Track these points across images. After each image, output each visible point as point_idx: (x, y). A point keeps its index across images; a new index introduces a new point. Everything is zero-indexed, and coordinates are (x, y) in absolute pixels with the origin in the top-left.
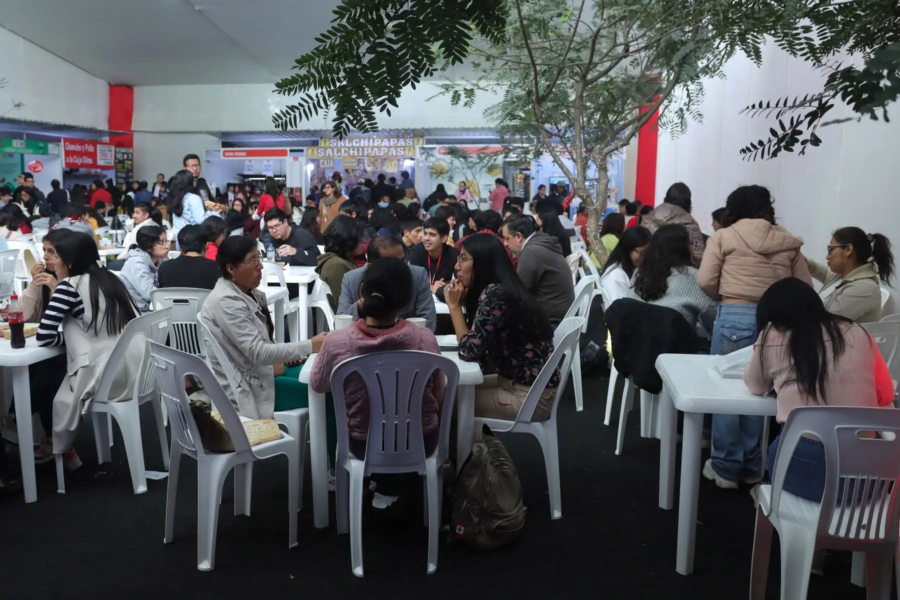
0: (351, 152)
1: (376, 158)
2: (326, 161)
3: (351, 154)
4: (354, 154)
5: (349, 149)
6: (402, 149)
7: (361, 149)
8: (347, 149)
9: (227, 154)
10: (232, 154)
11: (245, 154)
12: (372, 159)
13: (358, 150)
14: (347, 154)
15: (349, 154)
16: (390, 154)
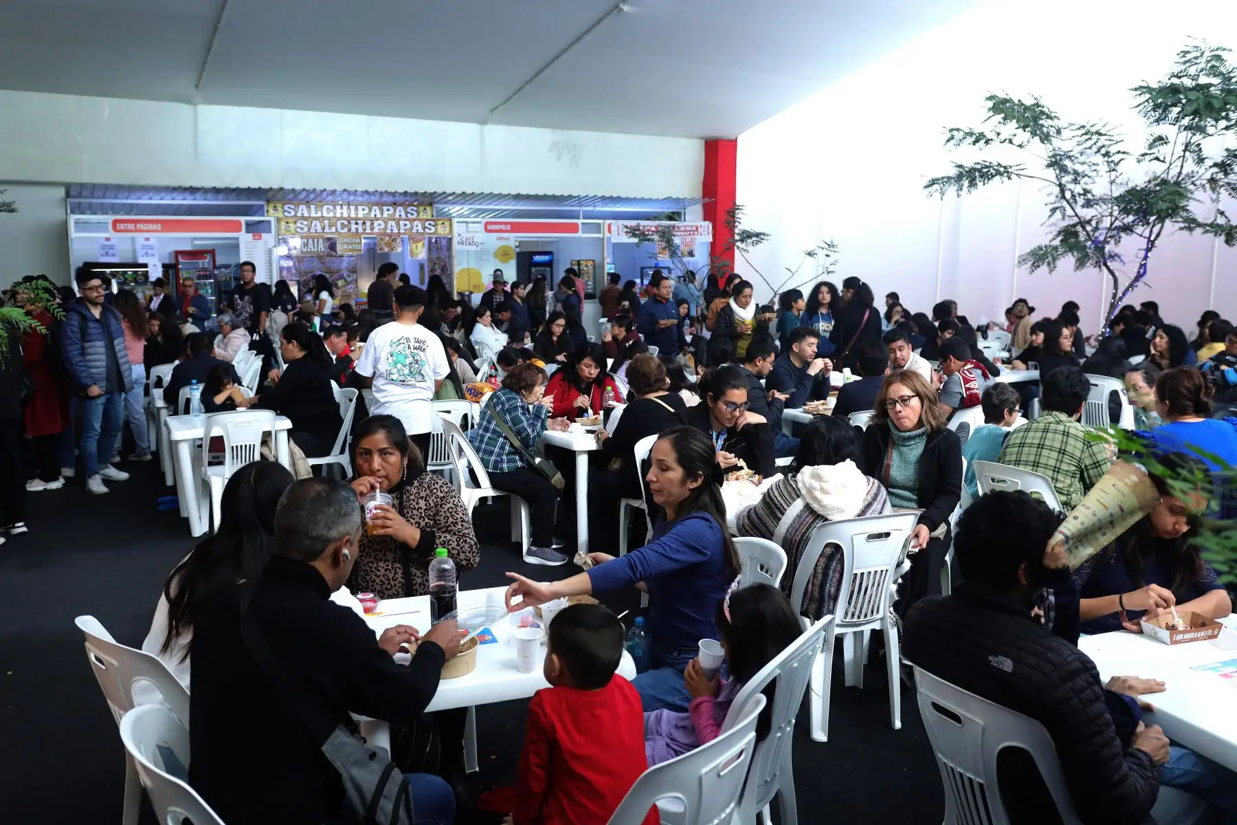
0: (354, 227)
1: (393, 237)
2: (310, 241)
3: (353, 230)
4: (357, 230)
5: (349, 222)
6: (433, 223)
7: (368, 223)
8: (346, 223)
9: (122, 226)
10: (131, 226)
11: (159, 227)
12: (387, 238)
13: (364, 223)
14: (346, 230)
15: (349, 230)
16: (414, 231)
